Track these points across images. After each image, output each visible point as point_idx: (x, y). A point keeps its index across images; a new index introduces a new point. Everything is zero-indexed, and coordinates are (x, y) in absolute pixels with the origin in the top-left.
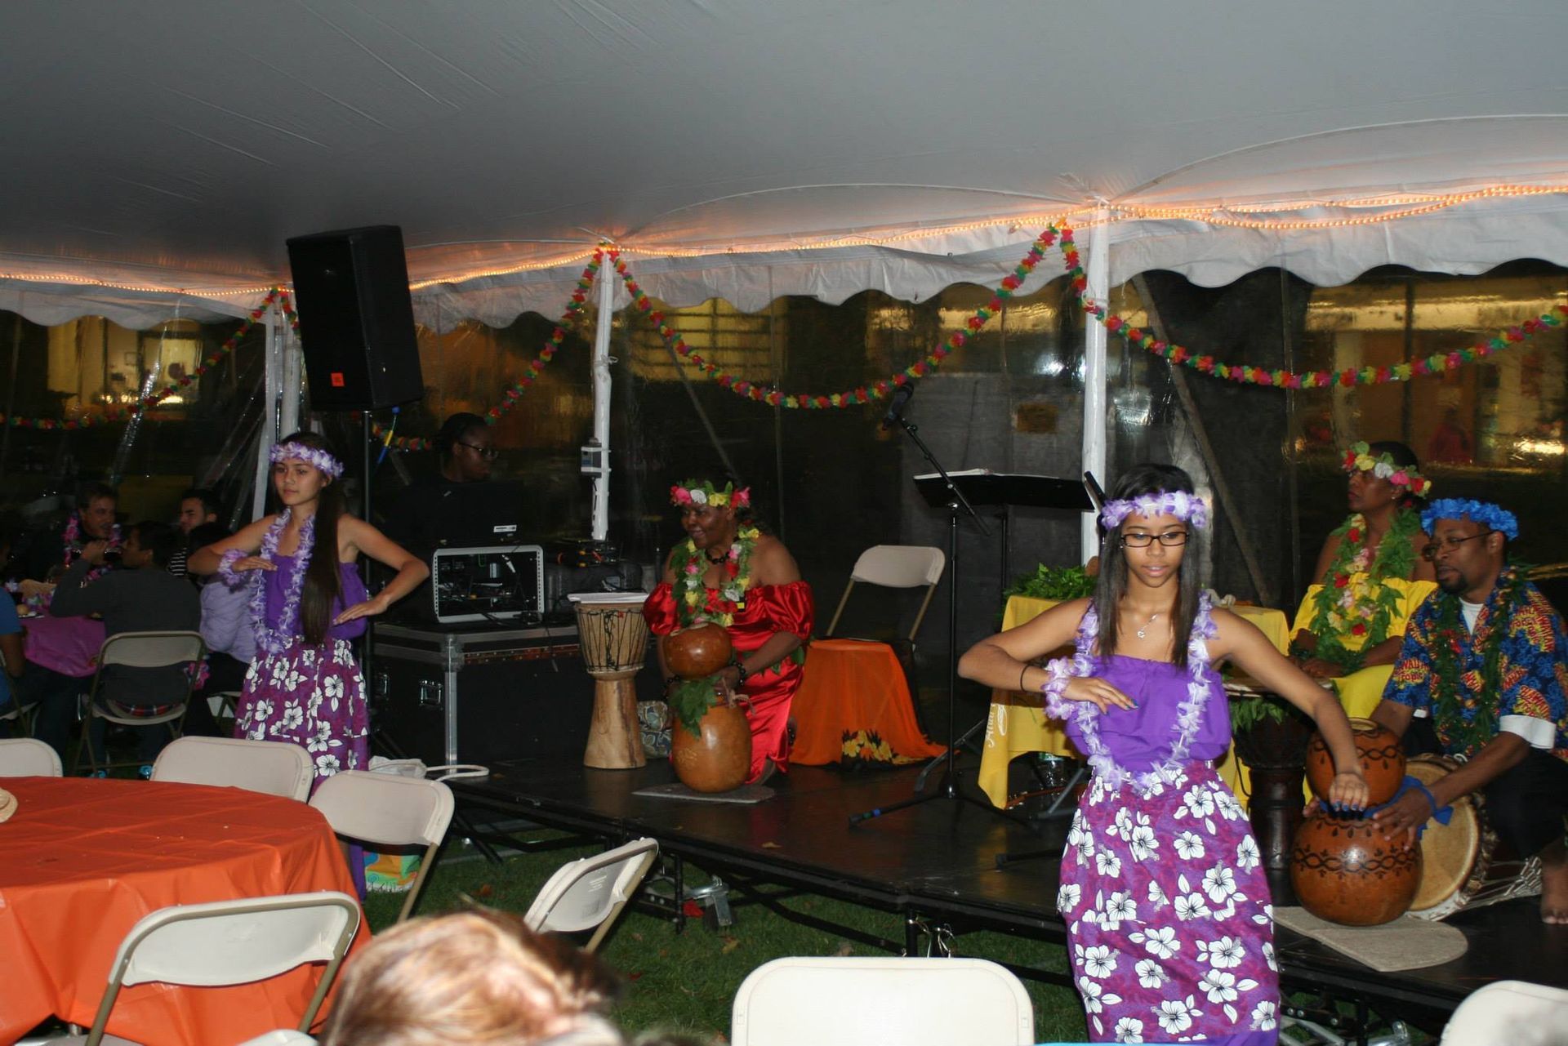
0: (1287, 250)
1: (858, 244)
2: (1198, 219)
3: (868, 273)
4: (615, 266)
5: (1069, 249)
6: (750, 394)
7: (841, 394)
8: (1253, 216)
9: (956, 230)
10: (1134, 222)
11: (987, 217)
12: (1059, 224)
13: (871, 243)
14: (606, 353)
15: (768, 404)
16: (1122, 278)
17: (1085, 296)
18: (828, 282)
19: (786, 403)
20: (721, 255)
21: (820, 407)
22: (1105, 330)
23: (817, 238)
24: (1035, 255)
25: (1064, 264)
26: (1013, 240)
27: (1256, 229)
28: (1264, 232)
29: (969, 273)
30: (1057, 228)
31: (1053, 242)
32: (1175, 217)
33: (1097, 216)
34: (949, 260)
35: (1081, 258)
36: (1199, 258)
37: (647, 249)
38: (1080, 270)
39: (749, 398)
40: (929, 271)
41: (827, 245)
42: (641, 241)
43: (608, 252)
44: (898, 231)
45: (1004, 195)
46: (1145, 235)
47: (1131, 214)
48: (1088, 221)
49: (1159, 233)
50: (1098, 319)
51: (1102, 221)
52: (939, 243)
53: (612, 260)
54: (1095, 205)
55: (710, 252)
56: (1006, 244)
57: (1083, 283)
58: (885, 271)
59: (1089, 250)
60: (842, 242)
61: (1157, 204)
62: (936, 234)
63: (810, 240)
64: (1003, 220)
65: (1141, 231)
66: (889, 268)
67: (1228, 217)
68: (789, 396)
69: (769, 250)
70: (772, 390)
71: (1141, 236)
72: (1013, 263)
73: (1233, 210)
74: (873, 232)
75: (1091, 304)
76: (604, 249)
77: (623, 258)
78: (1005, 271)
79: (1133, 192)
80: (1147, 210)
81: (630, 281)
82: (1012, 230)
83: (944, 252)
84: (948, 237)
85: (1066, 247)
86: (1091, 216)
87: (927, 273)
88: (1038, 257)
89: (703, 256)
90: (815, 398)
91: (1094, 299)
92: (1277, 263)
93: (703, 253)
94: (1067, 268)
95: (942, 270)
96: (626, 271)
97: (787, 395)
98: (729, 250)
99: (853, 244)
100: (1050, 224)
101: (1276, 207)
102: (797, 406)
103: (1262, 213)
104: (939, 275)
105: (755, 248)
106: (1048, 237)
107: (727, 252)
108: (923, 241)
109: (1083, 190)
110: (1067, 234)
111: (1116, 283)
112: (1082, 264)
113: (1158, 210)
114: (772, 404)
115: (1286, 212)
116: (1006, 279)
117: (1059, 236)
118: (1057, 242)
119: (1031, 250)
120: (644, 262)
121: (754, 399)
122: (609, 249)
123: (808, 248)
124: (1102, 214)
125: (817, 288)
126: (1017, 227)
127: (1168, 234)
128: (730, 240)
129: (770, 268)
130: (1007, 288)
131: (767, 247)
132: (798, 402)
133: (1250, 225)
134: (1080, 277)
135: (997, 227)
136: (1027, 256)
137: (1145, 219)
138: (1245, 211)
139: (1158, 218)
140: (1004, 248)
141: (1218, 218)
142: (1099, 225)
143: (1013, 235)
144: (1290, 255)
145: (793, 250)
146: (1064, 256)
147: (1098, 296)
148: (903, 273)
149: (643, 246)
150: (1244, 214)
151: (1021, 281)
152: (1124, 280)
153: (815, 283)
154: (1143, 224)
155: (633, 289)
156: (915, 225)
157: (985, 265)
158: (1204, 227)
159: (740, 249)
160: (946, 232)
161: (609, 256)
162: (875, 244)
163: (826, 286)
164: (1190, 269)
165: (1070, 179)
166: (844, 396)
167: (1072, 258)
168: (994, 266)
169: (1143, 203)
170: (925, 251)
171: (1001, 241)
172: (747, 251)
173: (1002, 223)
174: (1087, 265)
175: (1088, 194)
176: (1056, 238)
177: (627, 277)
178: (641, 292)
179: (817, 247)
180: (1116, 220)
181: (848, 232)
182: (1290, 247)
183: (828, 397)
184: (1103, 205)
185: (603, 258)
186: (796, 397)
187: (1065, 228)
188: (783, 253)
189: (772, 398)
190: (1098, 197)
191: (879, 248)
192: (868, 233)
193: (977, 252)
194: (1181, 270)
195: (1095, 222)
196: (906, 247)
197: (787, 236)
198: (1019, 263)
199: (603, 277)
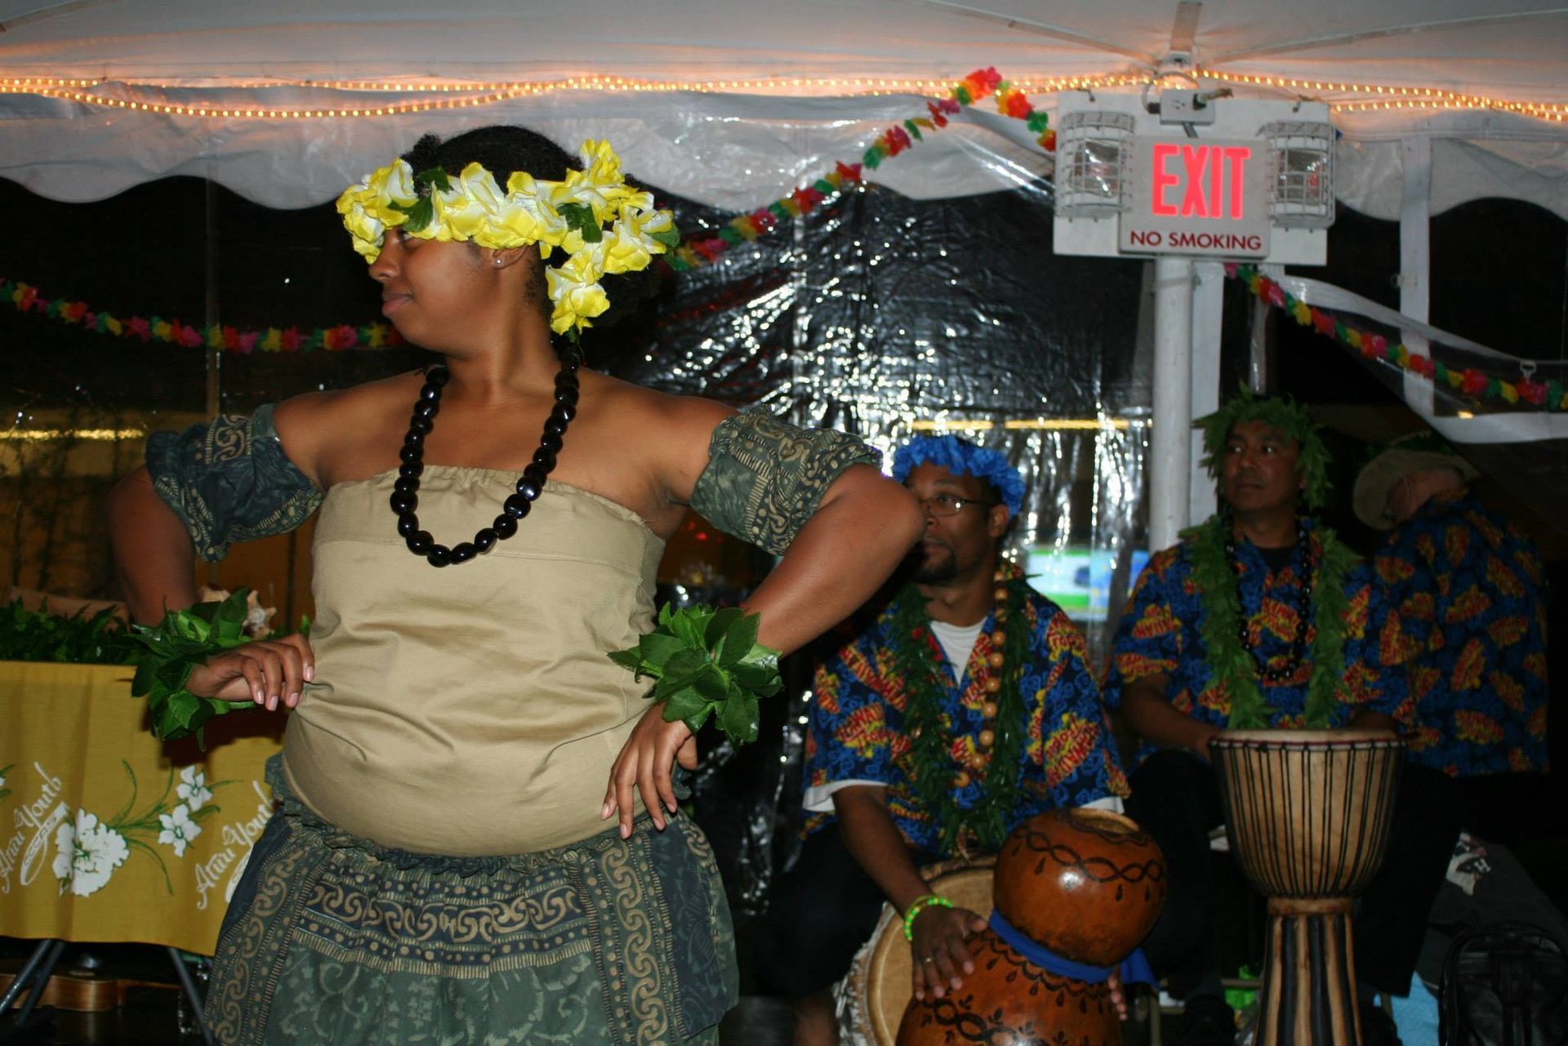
36: (52, 159)
92: (198, 170)
144: (225, 158)
164: (34, 175)
182: (224, 147)
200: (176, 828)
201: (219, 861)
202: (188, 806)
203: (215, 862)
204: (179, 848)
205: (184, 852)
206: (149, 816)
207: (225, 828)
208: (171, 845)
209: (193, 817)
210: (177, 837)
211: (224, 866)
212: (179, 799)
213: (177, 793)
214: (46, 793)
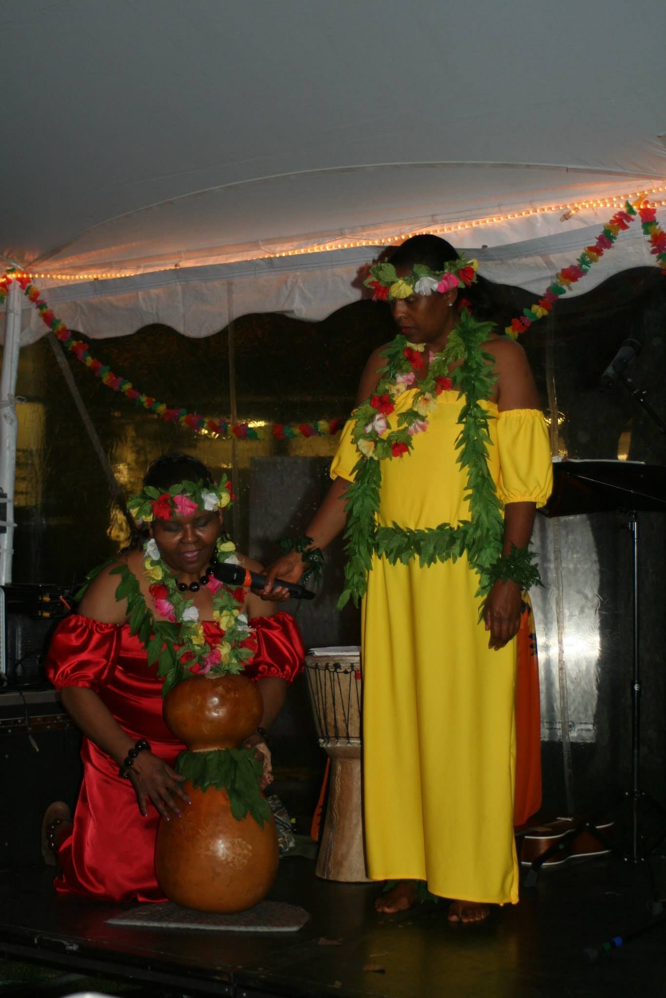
1: (351, 247)
4: (26, 294)
5: (655, 231)
9: (488, 222)
11: (530, 204)
12: (638, 203)
13: (370, 244)
14: (13, 392)
18: (308, 294)
20: (165, 271)
24: (606, 240)
25: (649, 247)
26: (566, 226)
30: (636, 207)
31: (630, 224)
37: (66, 274)
42: (57, 265)
43: (18, 279)
45: (569, 170)
53: (23, 287)
55: (150, 270)
60: (329, 246)
63: (286, 246)
64: (552, 206)
69: (230, 263)
72: (572, 253)
74: (372, 232)
76: (10, 276)
77: (37, 286)
78: (550, 265)
81: (45, 310)
82: (565, 217)
85: (650, 228)
88: (608, 242)
89: (141, 275)
93: (140, 272)
94: (653, 252)
96: (39, 299)
98: (175, 266)
99: (344, 248)
106: (621, 220)
107: (173, 268)
110: (649, 214)
117: (637, 218)
118: (635, 224)
119: (600, 235)
120: (62, 288)
122: (19, 276)
125: (292, 302)
126: (573, 212)
128: (175, 256)
129: (229, 280)
131: (228, 258)
135: (544, 217)
136: (594, 243)
143: (568, 221)
145: (262, 259)
146: (647, 238)
149: (61, 270)
153: (290, 297)
155: (48, 319)
160: (474, 225)
161: (18, 284)
162: (376, 244)
163: (304, 298)
167: (659, 241)
171: (550, 229)
172: (199, 265)
173: (552, 209)
176: (633, 220)
177: (41, 305)
178: (59, 321)
179: (296, 253)
183: (314, 424)
185: (11, 287)
187: (646, 207)
197: (255, 244)
198: (581, 251)
199: (11, 308)
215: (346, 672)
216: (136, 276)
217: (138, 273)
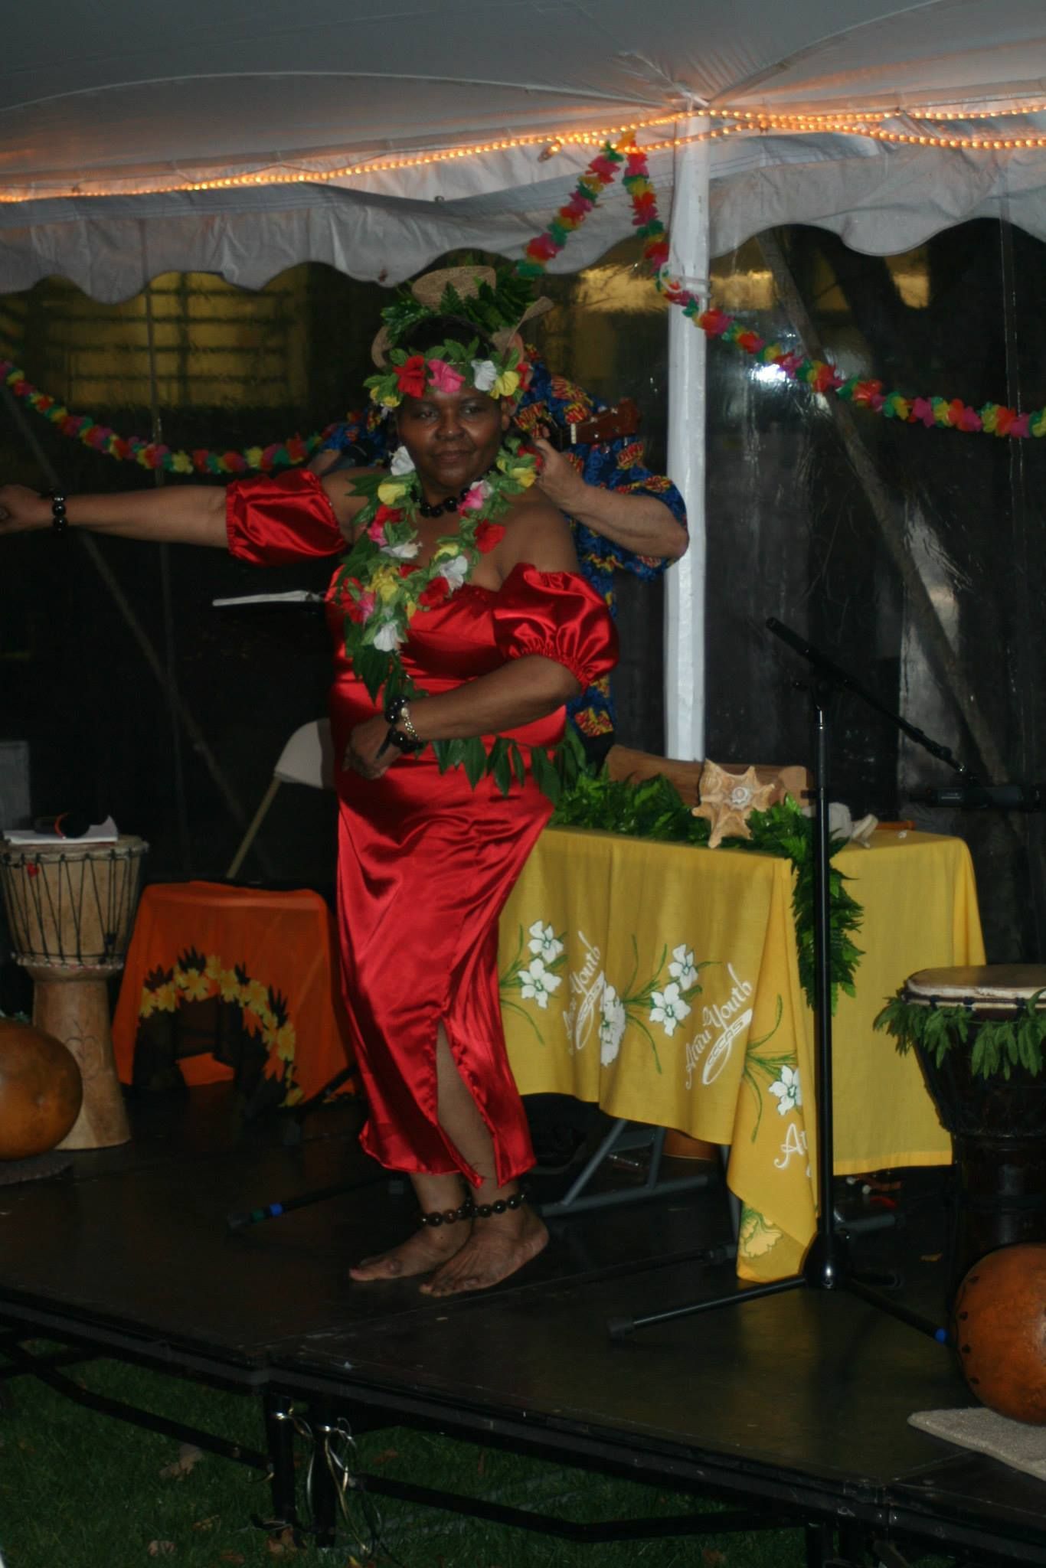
0: (1012, 188)
1: (287, 180)
2: (859, 132)
3: (307, 229)
5: (640, 189)
6: (112, 449)
7: (263, 447)
8: (953, 126)
9: (452, 155)
10: (750, 139)
11: (502, 133)
12: (622, 144)
13: (309, 178)
15: (142, 467)
16: (733, 240)
17: (666, 274)
18: (242, 250)
19: (172, 463)
20: (59, 199)
21: (230, 471)
22: (700, 334)
23: (220, 169)
24: (582, 200)
25: (631, 214)
26: (548, 172)
27: (958, 150)
28: (973, 155)
29: (475, 232)
30: (619, 151)
31: (613, 175)
32: (821, 128)
33: (686, 130)
34: (438, 209)
35: (660, 204)
36: (859, 204)
38: (658, 227)
39: (110, 456)
40: (408, 228)
41: (236, 182)
44: (354, 157)
45: (527, 91)
46: (771, 162)
47: (744, 123)
48: (672, 135)
49: (795, 158)
50: (688, 314)
51: (695, 138)
52: (424, 179)
54: (685, 110)
55: (43, 195)
56: (536, 180)
57: (661, 251)
58: (334, 229)
59: (673, 191)
60: (260, 179)
61: (792, 106)
62: (418, 162)
63: (208, 172)
64: (531, 137)
65: (763, 156)
66: (341, 223)
67: (910, 129)
68: (176, 452)
69: (141, 192)
70: (150, 441)
71: (763, 163)
72: (544, 215)
73: (918, 115)
74: (313, 159)
75: (676, 287)
78: (534, 227)
79: (748, 83)
80: (773, 117)
82: (546, 155)
83: (429, 193)
84: (439, 167)
85: (634, 186)
86: (676, 125)
87: (405, 232)
88: (588, 203)
89: (30, 202)
90: (220, 454)
91: (681, 279)
92: (993, 211)
93: (30, 196)
94: (635, 222)
95: (431, 228)
97: (174, 450)
98: (74, 190)
99: (280, 180)
100: (608, 145)
101: (992, 110)
102: (190, 469)
103: (968, 120)
104: (425, 233)
105: (118, 188)
106: (604, 165)
107: (69, 193)
108: (397, 174)
109: (660, 82)
110: (637, 160)
111: (722, 249)
112: (662, 217)
113: (791, 118)
114: (148, 466)
115: (1008, 119)
116: (533, 241)
117: (624, 165)
118: (618, 176)
119: (574, 190)
121: (118, 457)
123: (204, 186)
124: (695, 124)
125: (221, 258)
126: (555, 149)
127: (809, 159)
128: (75, 173)
129: (142, 224)
130: (534, 260)
131: (137, 187)
132: (191, 463)
133: (948, 143)
134: (659, 239)
135: (522, 149)
136: (565, 201)
137: (771, 133)
138: (939, 116)
139: (794, 131)
140: (533, 187)
141: (894, 132)
142: (691, 145)
143: (549, 163)
144: (1018, 195)
145: (177, 192)
146: (629, 200)
147: (690, 272)
148: (364, 231)
150: (936, 123)
151: (560, 245)
152: (735, 244)
153: (219, 247)
154: (768, 141)
156: (383, 147)
157: (501, 218)
158: (872, 149)
159: (92, 190)
160: (436, 158)
162: (316, 179)
163: (237, 257)
164: (848, 223)
165: (637, 64)
166: (268, 450)
167: (644, 206)
168: (516, 219)
169: (764, 105)
170: (400, 193)
171: (527, 174)
172: (103, 194)
173: (530, 141)
174: (671, 216)
175: (669, 90)
176: (618, 169)
179: (220, 184)
180: (720, 134)
181: (269, 159)
182: (1015, 181)
183: (241, 454)
184: (697, 108)
186: (188, 453)
187: (634, 150)
188: (161, 198)
189: (149, 456)
190: (689, 95)
191: (323, 189)
192: (304, 161)
193: (485, 196)
194: (833, 225)
195: (684, 140)
196: (369, 187)
197: (169, 167)
198: (556, 213)
200: (667, 1006)
201: (699, 1042)
202: (679, 984)
203: (697, 1043)
204: (670, 1026)
205: (674, 1031)
206: (643, 992)
207: (705, 1009)
208: (662, 1023)
209: (684, 996)
210: (668, 1015)
211: (703, 1048)
212: (671, 978)
213: (668, 970)
214: (590, 962)
215: (16, 866)
216: (23, 202)
217: (27, 198)
